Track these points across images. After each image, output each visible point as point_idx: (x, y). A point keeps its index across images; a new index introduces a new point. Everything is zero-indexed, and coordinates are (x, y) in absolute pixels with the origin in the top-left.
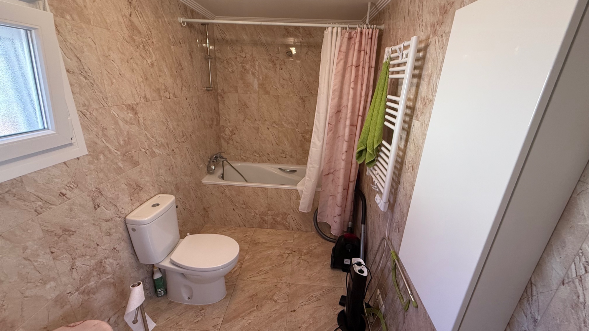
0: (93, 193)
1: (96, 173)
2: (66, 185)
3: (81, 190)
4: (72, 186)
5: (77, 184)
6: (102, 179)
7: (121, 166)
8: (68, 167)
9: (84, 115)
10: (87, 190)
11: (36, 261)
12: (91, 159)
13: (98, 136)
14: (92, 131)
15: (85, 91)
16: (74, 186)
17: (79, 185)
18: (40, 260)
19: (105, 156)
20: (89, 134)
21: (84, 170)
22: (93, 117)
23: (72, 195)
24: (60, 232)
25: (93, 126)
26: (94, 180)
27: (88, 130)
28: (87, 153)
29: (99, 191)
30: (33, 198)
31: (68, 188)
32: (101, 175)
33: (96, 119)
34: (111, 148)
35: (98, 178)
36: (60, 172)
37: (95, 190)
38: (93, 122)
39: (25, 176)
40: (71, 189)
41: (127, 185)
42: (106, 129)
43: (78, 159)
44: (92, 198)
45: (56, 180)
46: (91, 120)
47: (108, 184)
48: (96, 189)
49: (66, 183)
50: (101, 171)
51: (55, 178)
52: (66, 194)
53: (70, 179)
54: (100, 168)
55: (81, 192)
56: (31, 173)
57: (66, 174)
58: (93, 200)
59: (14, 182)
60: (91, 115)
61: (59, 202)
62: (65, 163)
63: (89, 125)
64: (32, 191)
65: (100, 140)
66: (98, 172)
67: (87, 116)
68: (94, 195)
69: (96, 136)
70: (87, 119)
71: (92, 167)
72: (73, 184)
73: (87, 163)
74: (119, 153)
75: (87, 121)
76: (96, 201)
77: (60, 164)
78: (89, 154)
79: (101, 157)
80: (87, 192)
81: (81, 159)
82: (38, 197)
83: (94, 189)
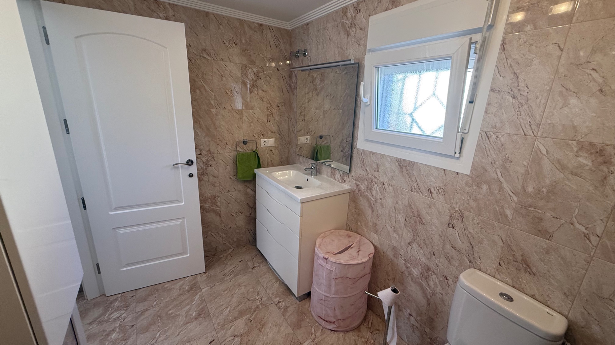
0: (454, 211)
1: (469, 197)
2: (436, 187)
3: (445, 200)
4: (440, 191)
5: (445, 192)
6: (472, 208)
7: (509, 215)
8: (445, 174)
9: (488, 137)
10: (451, 204)
11: (398, 215)
12: (470, 182)
13: (494, 165)
14: (488, 156)
15: (504, 112)
16: (441, 192)
17: (446, 195)
18: (399, 216)
19: (490, 189)
20: (483, 158)
21: (457, 187)
22: (499, 142)
23: (437, 198)
24: (416, 214)
25: (492, 152)
26: (462, 202)
27: (484, 153)
28: (469, 174)
29: (461, 215)
30: (414, 179)
31: (436, 190)
32: (472, 203)
33: (502, 145)
34: (505, 185)
35: (468, 204)
36: (437, 175)
37: (457, 211)
38: (495, 147)
39: (417, 163)
40: (438, 193)
41: (504, 243)
42: (512, 162)
43: (458, 174)
44: (451, 214)
45: (432, 178)
46: (493, 145)
47: (476, 218)
48: (459, 211)
49: (437, 185)
50: (476, 200)
51: (432, 176)
52: (433, 193)
53: (441, 185)
54: (476, 197)
55: (445, 202)
56: (421, 163)
57: (441, 179)
58: (451, 217)
59: (411, 163)
60: (497, 139)
61: (425, 195)
62: (444, 170)
63: (487, 149)
64: (416, 175)
65: (494, 169)
66: (471, 199)
67: (491, 140)
68: (455, 214)
69: (490, 163)
70: (490, 142)
71: (468, 189)
72: (442, 190)
73: (464, 182)
74: (515, 198)
75: (488, 144)
76: (452, 220)
77: (441, 169)
78: (471, 175)
79: (485, 187)
80: (449, 206)
81: (460, 175)
82: (416, 181)
83: (457, 209)
